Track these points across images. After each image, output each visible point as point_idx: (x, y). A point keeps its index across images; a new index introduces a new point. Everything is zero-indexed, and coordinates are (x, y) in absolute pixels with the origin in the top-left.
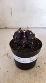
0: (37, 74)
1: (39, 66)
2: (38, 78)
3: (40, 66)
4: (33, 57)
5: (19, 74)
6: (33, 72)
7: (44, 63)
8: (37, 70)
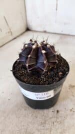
0: (47, 122)
1: (58, 111)
2: (44, 130)
3: (60, 112)
4: (41, 94)
5: (21, 110)
6: (43, 115)
7: (71, 110)
8: (51, 116)
